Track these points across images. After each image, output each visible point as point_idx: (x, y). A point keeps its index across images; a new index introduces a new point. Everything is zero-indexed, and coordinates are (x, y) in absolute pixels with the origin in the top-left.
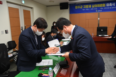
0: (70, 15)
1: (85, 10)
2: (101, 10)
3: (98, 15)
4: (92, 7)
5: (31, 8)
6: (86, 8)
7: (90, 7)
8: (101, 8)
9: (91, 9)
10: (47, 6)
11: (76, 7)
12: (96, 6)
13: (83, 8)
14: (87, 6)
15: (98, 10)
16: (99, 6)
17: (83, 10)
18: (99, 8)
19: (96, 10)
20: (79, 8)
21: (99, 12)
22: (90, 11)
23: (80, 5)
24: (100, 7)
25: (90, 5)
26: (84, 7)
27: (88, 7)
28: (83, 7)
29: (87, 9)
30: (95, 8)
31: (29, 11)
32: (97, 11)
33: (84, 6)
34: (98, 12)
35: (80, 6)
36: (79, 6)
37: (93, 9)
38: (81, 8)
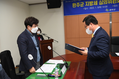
0: (64, 17)
1: (87, 8)
2: (113, 8)
3: (109, 17)
4: (98, 3)
6: (90, 6)
7: (97, 4)
8: (115, 6)
9: (98, 7)
10: (30, 5)
11: (74, 5)
12: (106, 2)
13: (85, 6)
14: (91, 3)
15: (109, 8)
16: (110, 1)
18: (110, 6)
19: (105, 8)
20: (78, 6)
21: (112, 11)
22: (96, 10)
23: (80, 2)
24: (113, 4)
25: (97, 1)
26: (87, 5)
27: (93, 4)
28: (85, 4)
29: (91, 8)
30: (103, 5)
32: (107, 10)
33: (86, 2)
34: (109, 11)
35: (80, 4)
36: (78, 3)
37: (100, 7)
38: (81, 6)
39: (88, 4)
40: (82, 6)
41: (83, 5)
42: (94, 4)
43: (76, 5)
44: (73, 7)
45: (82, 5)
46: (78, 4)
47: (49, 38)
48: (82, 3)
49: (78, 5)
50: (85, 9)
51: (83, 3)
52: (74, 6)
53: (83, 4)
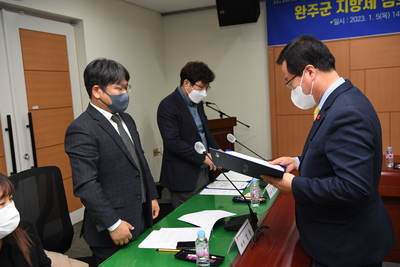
0: (269, 50)
1: (343, 21)
5: (73, 22)
6: (351, 14)
7: (373, 6)
9: (379, 17)
10: (164, 14)
11: (298, 12)
13: (334, 14)
14: (355, 4)
17: (337, 22)
20: (313, 15)
22: (371, 25)
23: (318, 1)
26: (340, 10)
27: (363, 5)
28: (335, 6)
29: (354, 20)
30: (396, 8)
31: (62, 39)
33: (339, 2)
35: (319, 7)
36: (313, 6)
37: (385, 15)
38: (322, 14)
39: (343, 8)
40: (325, 12)
41: (329, 11)
42: (366, 7)
43: (305, 10)
44: (298, 18)
45: (326, 9)
46: (313, 8)
47: (222, 114)
48: (326, 6)
49: (313, 11)
50: (337, 23)
51: (329, 3)
52: (300, 16)
53: (329, 7)
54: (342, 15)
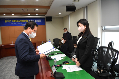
2: (25, 24)
4: (18, 21)
7: (17, 22)
9: (18, 23)
12: (21, 21)
14: (14, 21)
15: (23, 24)
16: (23, 21)
17: (12, 24)
18: (23, 23)
19: (21, 24)
20: (8, 22)
22: (17, 24)
23: (9, 20)
24: (25, 22)
28: (11, 21)
29: (14, 23)
30: (20, 22)
32: (22, 25)
37: (19, 23)
54: (12, 22)
